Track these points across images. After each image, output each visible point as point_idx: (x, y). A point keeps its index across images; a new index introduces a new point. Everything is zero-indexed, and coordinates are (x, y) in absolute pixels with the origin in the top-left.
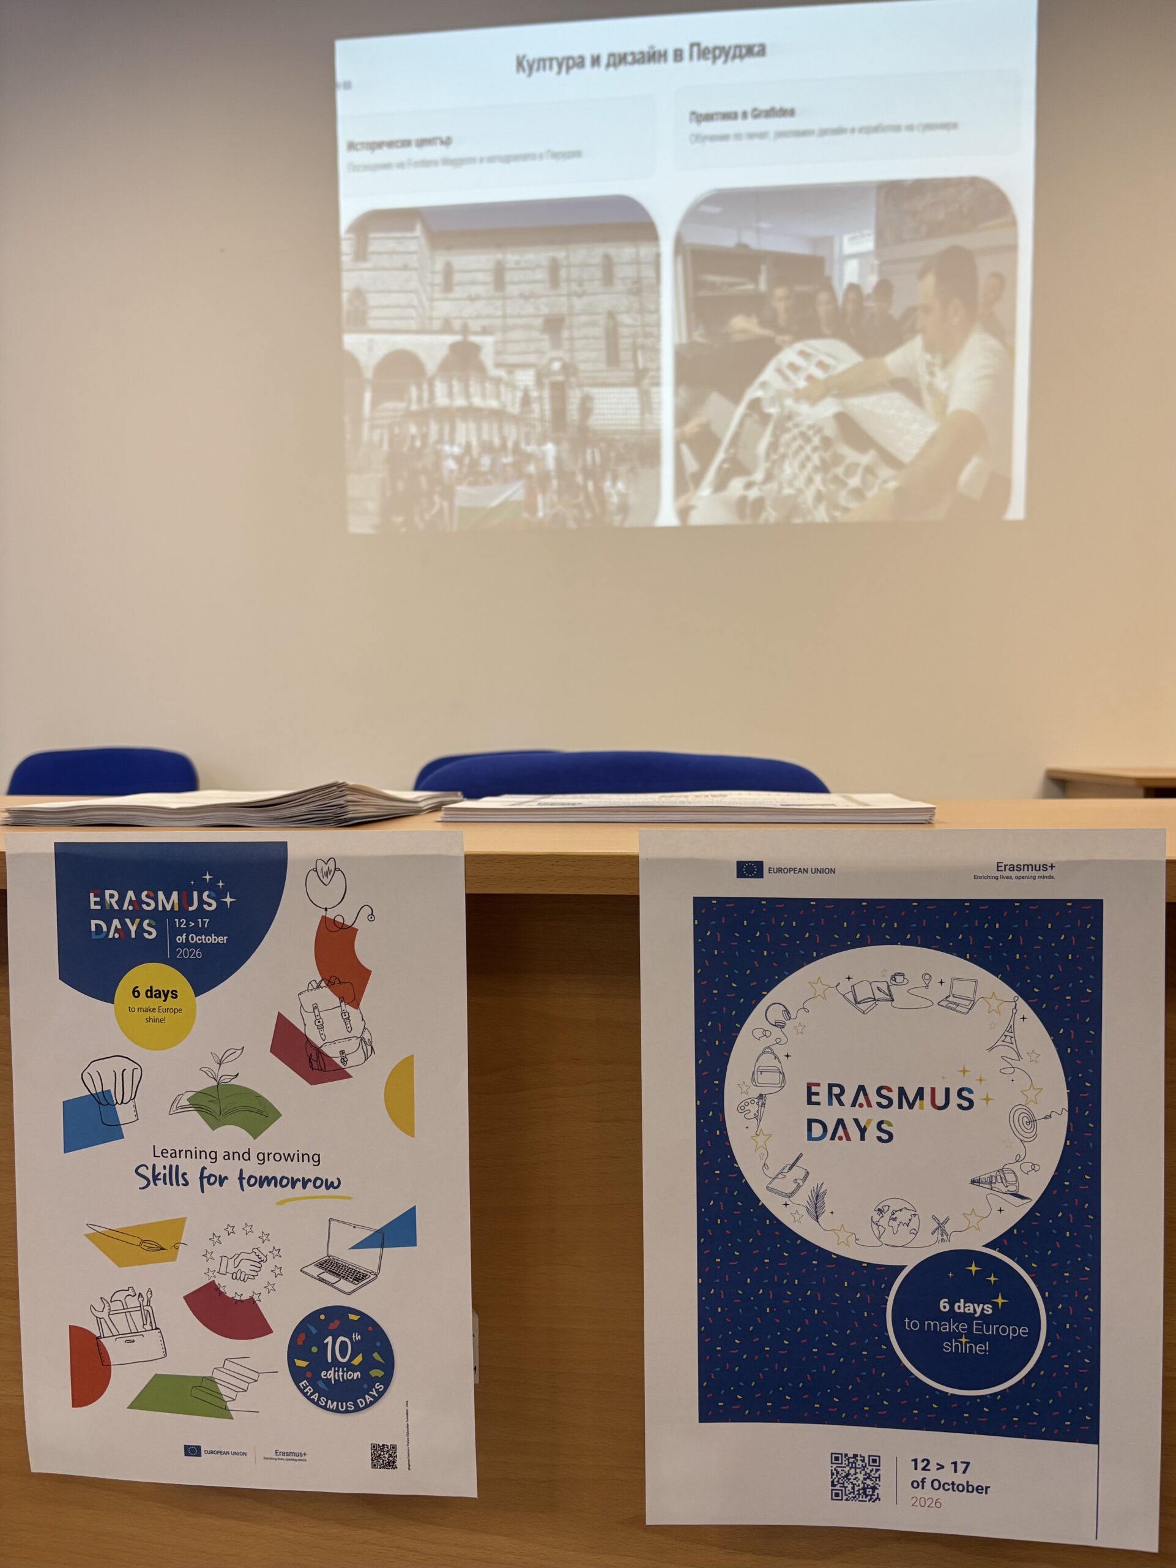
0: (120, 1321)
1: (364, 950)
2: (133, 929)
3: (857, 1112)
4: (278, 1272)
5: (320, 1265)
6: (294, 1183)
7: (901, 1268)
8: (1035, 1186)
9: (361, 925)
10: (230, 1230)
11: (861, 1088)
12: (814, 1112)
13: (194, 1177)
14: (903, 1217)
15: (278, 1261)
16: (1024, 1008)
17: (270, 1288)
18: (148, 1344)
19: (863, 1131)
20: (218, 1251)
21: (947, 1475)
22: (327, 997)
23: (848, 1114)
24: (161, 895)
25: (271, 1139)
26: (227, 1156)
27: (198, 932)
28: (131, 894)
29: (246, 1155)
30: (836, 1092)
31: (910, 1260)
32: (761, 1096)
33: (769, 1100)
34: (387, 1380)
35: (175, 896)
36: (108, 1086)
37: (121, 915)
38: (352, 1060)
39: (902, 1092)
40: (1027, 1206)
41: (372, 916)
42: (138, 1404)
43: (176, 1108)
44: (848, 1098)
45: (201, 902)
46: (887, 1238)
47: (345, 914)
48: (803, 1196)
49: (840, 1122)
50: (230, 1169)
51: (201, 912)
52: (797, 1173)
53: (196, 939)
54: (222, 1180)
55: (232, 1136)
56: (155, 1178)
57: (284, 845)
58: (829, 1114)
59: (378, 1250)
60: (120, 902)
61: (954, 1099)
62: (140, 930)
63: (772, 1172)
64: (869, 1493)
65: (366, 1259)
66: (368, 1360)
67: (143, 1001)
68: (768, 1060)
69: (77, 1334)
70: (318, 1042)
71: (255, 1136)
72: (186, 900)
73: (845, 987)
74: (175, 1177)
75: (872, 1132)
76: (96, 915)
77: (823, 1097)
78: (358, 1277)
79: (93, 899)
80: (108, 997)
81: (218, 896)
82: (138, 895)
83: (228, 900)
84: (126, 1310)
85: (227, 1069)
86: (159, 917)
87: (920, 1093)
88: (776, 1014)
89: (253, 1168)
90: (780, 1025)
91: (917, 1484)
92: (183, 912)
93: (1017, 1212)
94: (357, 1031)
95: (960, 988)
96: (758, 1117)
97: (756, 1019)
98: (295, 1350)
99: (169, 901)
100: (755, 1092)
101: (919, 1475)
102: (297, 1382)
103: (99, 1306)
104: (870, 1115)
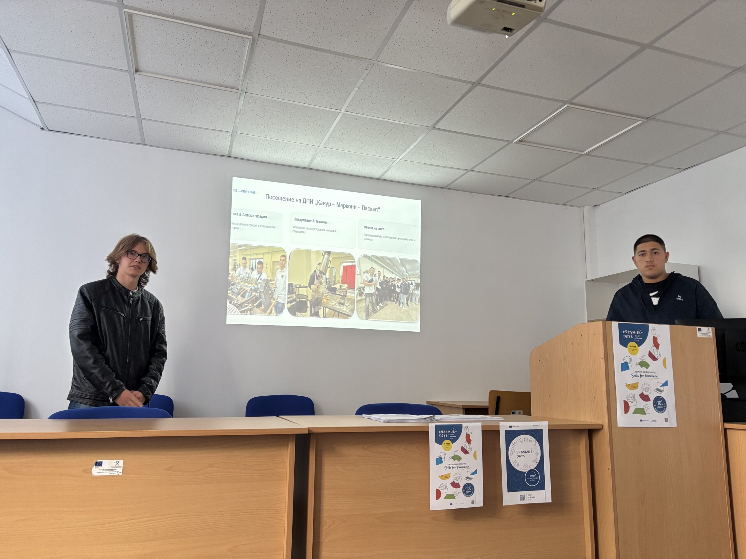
0: (442, 487)
1: (471, 438)
2: (445, 435)
4: (461, 479)
5: (466, 478)
6: (463, 467)
8: (538, 461)
9: (471, 434)
10: (456, 474)
11: (522, 451)
13: (452, 467)
14: (526, 466)
15: (461, 478)
16: (536, 441)
17: (461, 481)
18: (446, 490)
19: (522, 456)
20: (455, 477)
21: (531, 496)
22: (467, 443)
23: (521, 454)
24: (448, 431)
25: (461, 462)
26: (456, 464)
27: (452, 436)
28: (444, 431)
29: (458, 464)
32: (512, 453)
33: (513, 453)
34: (473, 492)
35: (450, 431)
36: (441, 456)
37: (443, 434)
38: (470, 451)
39: (526, 451)
40: (538, 463)
41: (472, 433)
42: (445, 499)
43: (450, 459)
44: (521, 452)
45: (453, 432)
46: (525, 469)
47: (469, 433)
48: (516, 464)
49: (520, 455)
50: (456, 466)
51: (453, 433)
52: (516, 462)
53: (452, 437)
54: (455, 467)
55: (456, 462)
56: (447, 468)
57: (462, 425)
58: (519, 454)
59: (473, 475)
60: (443, 432)
61: (530, 452)
62: (445, 436)
63: (513, 462)
65: (471, 476)
66: (471, 489)
67: (446, 445)
68: (513, 449)
69: (437, 490)
70: (466, 449)
71: (459, 461)
72: (451, 432)
73: (520, 440)
74: (449, 468)
75: (523, 456)
76: (440, 434)
77: (518, 453)
78: (470, 479)
79: (440, 432)
80: (441, 444)
81: (455, 431)
82: (445, 431)
83: (456, 432)
84: (443, 486)
85: (456, 453)
86: (448, 434)
88: (514, 443)
89: (459, 466)
90: (514, 444)
91: (528, 498)
92: (451, 433)
93: (536, 464)
94: (470, 448)
95: (531, 439)
96: (512, 455)
97: (512, 444)
98: (463, 489)
99: (449, 432)
100: (512, 452)
101: (528, 496)
102: (463, 493)
103: (440, 486)
104: (523, 454)
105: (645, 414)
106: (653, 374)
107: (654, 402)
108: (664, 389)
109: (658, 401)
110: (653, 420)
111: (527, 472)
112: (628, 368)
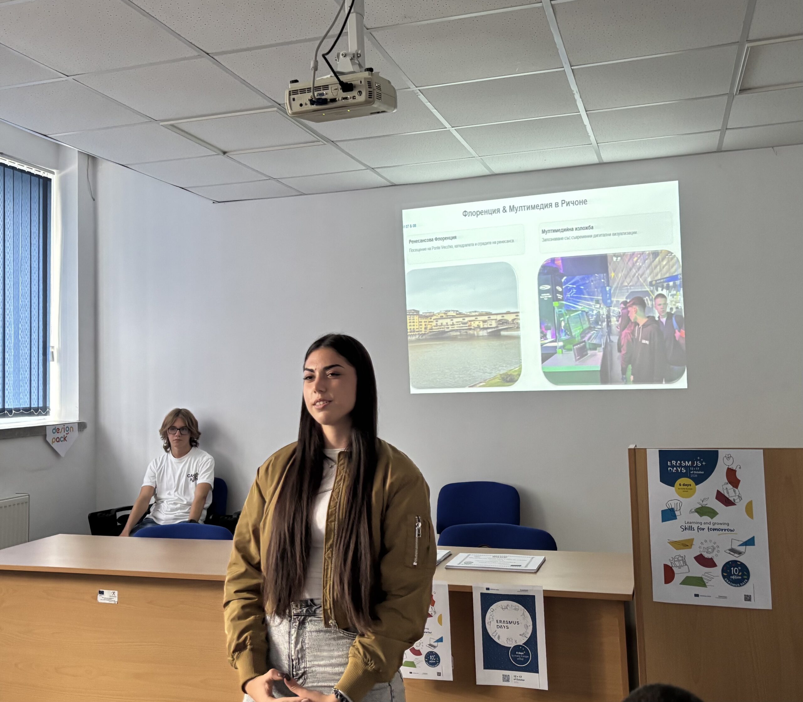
3: (503, 624)
4: (423, 646)
5: (429, 645)
7: (511, 647)
8: (528, 636)
11: (504, 621)
12: (498, 624)
14: (511, 640)
15: (423, 644)
16: (525, 610)
17: (422, 648)
19: (504, 627)
21: (519, 678)
30: (501, 621)
31: (512, 646)
33: (491, 622)
34: (439, 663)
38: (433, 614)
39: (509, 622)
40: (528, 638)
46: (509, 643)
48: (497, 636)
49: (501, 626)
52: (496, 633)
58: (500, 624)
59: (437, 643)
61: (516, 623)
63: (492, 632)
64: (508, 681)
65: (435, 644)
66: (436, 659)
68: (491, 616)
73: (501, 607)
75: (506, 627)
77: (499, 622)
78: (435, 647)
87: (512, 622)
88: (492, 610)
90: (492, 612)
91: (515, 679)
93: (526, 639)
94: (434, 610)
95: (517, 607)
96: (490, 624)
97: (489, 611)
98: (426, 658)
100: (489, 621)
101: (515, 678)
102: (426, 662)
104: (505, 625)
105: (704, 585)
106: (726, 527)
107: (725, 568)
108: (745, 551)
109: (732, 569)
110: (719, 596)
111: (512, 647)
112: (674, 517)
